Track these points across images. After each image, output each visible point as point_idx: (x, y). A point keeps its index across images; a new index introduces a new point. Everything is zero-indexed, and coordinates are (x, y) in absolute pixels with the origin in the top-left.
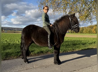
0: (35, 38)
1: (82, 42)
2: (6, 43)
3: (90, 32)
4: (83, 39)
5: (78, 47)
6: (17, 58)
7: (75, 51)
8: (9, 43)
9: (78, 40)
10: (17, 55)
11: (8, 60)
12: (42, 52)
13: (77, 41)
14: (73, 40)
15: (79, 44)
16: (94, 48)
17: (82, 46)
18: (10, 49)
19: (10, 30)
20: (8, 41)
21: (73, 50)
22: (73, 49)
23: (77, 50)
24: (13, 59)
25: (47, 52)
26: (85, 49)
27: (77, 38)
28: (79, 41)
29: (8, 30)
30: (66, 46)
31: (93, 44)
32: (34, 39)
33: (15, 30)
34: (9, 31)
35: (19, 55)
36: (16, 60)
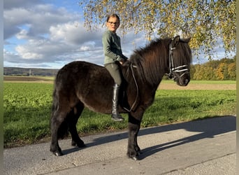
0: (85, 95)
1: (192, 101)
2: (5, 105)
3: (210, 77)
4: (194, 95)
5: (181, 114)
6: (33, 143)
7: (174, 123)
8: (14, 108)
9: (182, 96)
10: (34, 136)
11: (10, 148)
12: (95, 127)
13: (180, 99)
14: (169, 96)
15: (184, 106)
16: (221, 115)
17: (191, 110)
18: (15, 120)
19: (15, 73)
20: (10, 101)
21: (169, 121)
22: (170, 119)
23: (180, 121)
24: (23, 144)
25: (107, 127)
26: (199, 119)
27: (180, 91)
28: (184, 99)
29: (10, 74)
30: (153, 112)
31: (218, 106)
32: (83, 97)
33: (28, 75)
34: (14, 76)
35: (38, 135)
36: (31, 147)
